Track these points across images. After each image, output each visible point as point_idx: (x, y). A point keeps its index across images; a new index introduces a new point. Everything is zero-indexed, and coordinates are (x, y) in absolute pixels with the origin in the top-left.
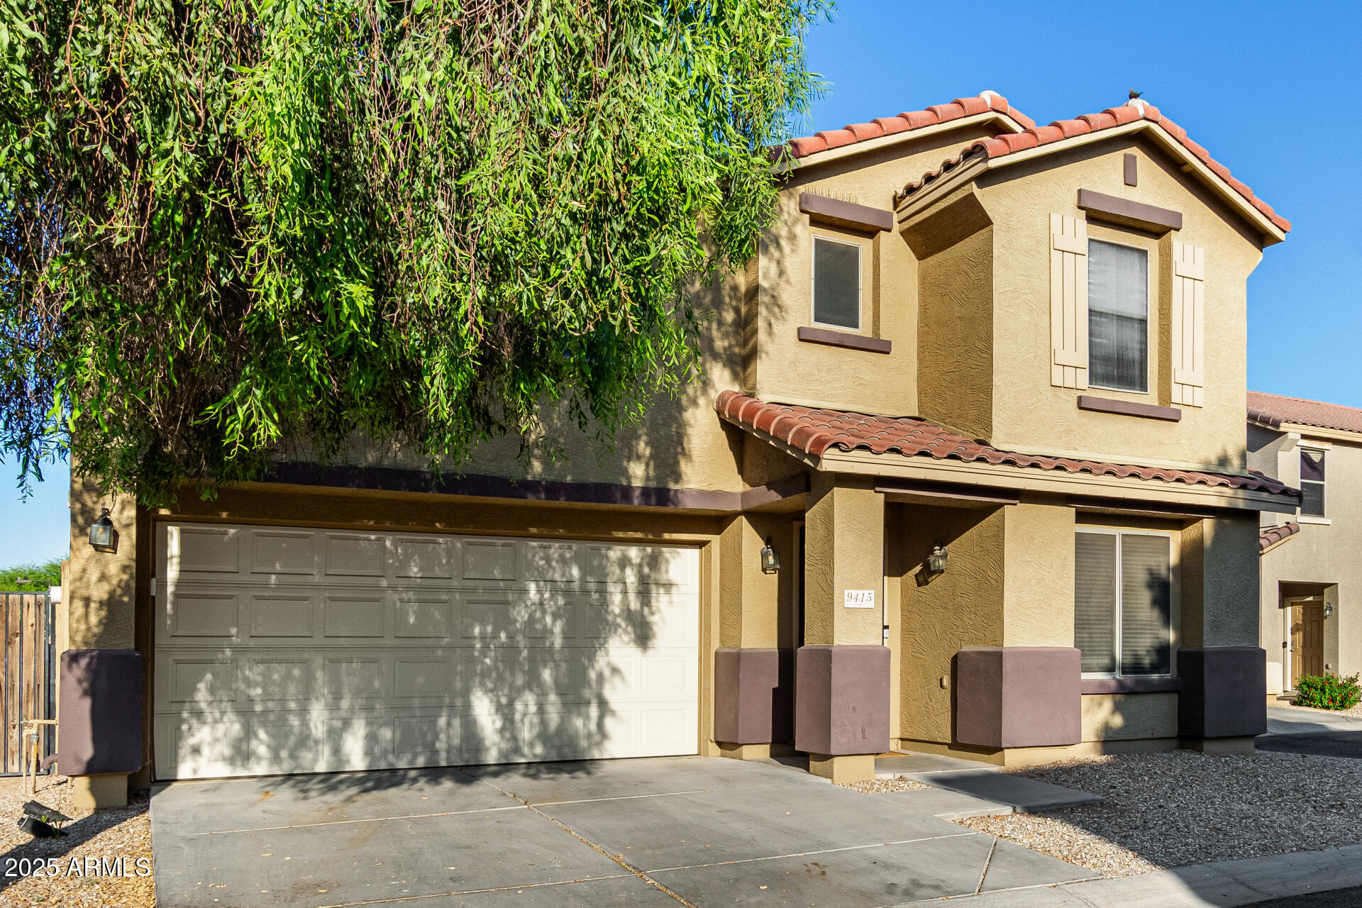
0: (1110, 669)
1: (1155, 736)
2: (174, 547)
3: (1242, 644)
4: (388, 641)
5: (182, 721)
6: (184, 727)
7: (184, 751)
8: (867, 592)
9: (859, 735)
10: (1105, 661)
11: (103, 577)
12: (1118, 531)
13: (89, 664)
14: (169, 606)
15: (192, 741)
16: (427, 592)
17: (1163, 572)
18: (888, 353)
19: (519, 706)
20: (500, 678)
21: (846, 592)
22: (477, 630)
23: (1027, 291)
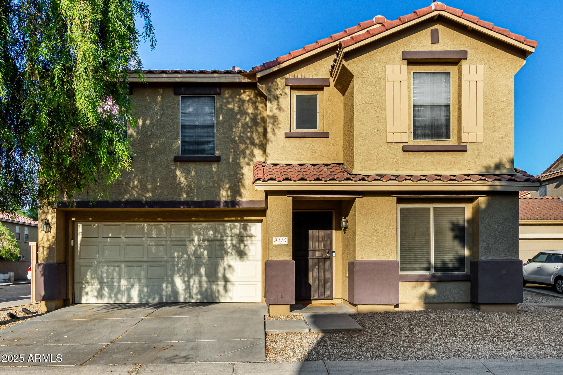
0: (428, 269)
1: (456, 301)
2: (80, 230)
3: (507, 258)
4: (145, 259)
5: (82, 284)
6: (84, 286)
7: (84, 293)
8: (284, 238)
9: (280, 296)
10: (425, 265)
11: (48, 240)
12: (432, 206)
13: (43, 267)
14: (78, 248)
15: (86, 290)
16: (158, 241)
17: (461, 223)
18: (328, 137)
19: (192, 281)
20: (184, 271)
21: (274, 238)
22: (176, 254)
23: (373, 102)
